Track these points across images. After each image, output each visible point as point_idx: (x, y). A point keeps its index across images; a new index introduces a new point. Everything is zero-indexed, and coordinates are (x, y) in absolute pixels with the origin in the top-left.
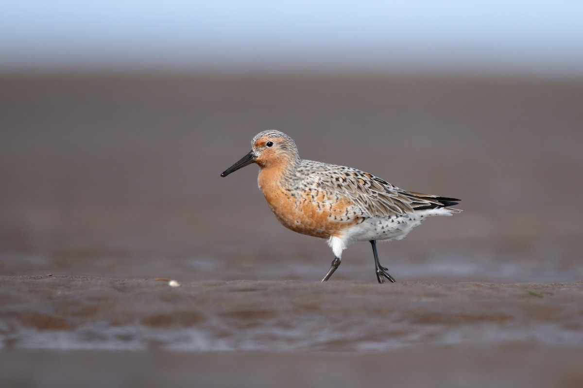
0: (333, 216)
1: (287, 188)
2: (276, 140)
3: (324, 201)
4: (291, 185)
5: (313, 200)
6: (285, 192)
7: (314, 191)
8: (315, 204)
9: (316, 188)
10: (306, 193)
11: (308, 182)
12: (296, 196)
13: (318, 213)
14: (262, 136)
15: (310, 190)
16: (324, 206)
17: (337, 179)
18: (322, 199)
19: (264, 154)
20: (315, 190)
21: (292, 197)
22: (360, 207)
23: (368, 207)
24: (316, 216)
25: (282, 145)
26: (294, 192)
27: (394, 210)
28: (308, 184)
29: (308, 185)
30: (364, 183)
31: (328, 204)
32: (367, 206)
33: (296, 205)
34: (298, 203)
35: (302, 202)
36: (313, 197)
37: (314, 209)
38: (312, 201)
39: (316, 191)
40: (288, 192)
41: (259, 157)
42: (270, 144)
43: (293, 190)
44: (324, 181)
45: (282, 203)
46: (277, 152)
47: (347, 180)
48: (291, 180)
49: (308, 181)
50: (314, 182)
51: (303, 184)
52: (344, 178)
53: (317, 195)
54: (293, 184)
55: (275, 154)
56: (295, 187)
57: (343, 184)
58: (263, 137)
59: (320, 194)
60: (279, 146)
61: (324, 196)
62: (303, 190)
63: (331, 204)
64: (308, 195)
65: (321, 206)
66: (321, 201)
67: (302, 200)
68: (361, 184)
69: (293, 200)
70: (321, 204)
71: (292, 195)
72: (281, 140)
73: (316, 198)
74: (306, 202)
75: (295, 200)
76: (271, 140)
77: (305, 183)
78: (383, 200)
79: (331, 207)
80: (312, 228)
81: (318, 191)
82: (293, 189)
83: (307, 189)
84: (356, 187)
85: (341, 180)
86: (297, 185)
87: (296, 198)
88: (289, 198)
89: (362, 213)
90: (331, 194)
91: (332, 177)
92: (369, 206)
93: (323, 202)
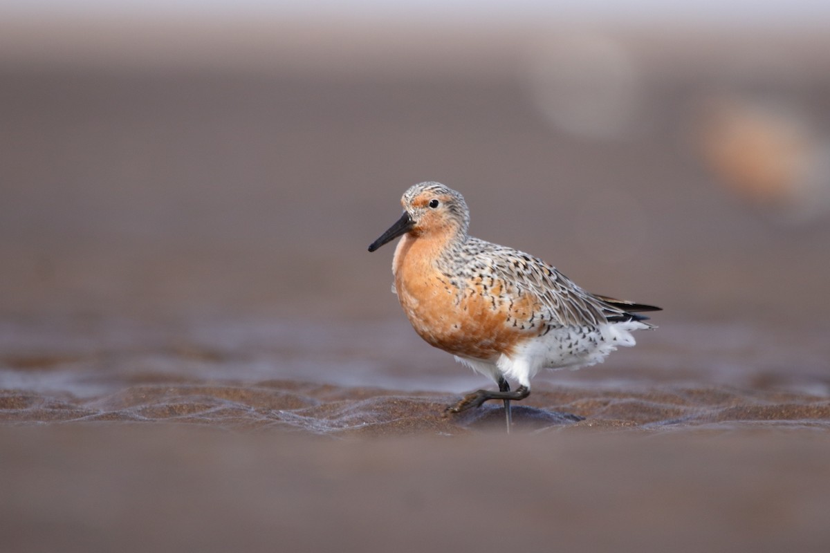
0: (512, 320)
1: (446, 272)
2: (443, 198)
3: (501, 294)
4: (452, 268)
5: (486, 293)
6: (443, 278)
7: (487, 278)
8: (487, 299)
9: (490, 275)
10: (475, 282)
11: (477, 265)
12: (459, 285)
13: (491, 313)
14: (422, 190)
15: (481, 276)
16: (501, 303)
17: (516, 265)
18: (499, 291)
19: (426, 219)
20: (489, 277)
21: (453, 286)
22: (550, 309)
23: (559, 310)
24: (487, 318)
25: (450, 205)
26: (456, 279)
27: (586, 317)
28: (477, 267)
29: (476, 270)
30: (548, 273)
31: (507, 299)
32: (558, 307)
33: (456, 300)
34: (461, 297)
35: (468, 295)
36: (485, 288)
37: (486, 306)
38: (483, 293)
39: (490, 279)
40: (447, 278)
41: (418, 222)
42: (434, 204)
43: (455, 276)
44: (498, 265)
45: (435, 295)
46: (444, 216)
47: (529, 268)
48: (451, 262)
49: (477, 263)
50: (486, 266)
51: (469, 268)
52: (524, 264)
53: (491, 286)
54: (455, 267)
55: (442, 220)
56: (458, 272)
57: (524, 272)
58: (424, 192)
59: (496, 283)
60: (446, 208)
61: (501, 287)
62: (470, 276)
63: (511, 300)
64: (477, 284)
65: (497, 303)
66: (497, 295)
67: (468, 293)
68: (546, 275)
69: (454, 291)
70: (497, 299)
71: (453, 284)
72: (449, 197)
73: (489, 290)
74: (475, 295)
75: (458, 291)
76: (436, 197)
77: (473, 267)
78: (575, 300)
79: (511, 306)
80: (476, 337)
81: (492, 279)
82: (454, 274)
83: (476, 275)
84: (541, 278)
85: (521, 266)
86: (461, 270)
87: (458, 288)
88: (447, 288)
89: (552, 318)
90: (511, 284)
91: (508, 261)
92: (560, 307)
93: (500, 297)
